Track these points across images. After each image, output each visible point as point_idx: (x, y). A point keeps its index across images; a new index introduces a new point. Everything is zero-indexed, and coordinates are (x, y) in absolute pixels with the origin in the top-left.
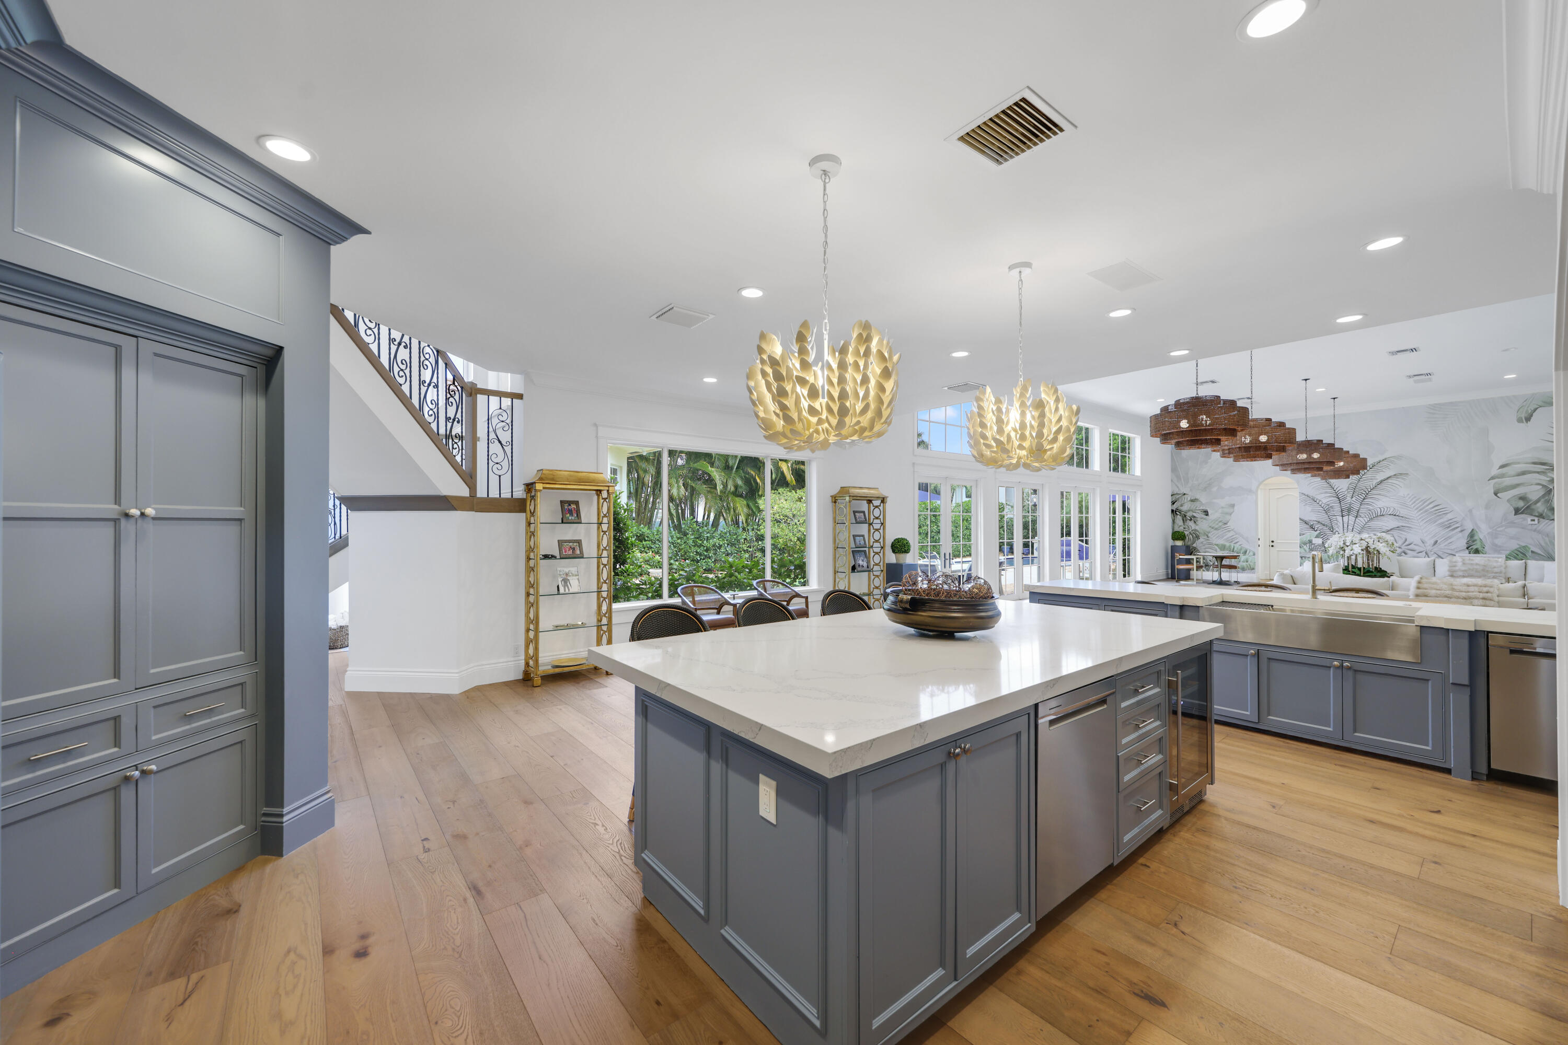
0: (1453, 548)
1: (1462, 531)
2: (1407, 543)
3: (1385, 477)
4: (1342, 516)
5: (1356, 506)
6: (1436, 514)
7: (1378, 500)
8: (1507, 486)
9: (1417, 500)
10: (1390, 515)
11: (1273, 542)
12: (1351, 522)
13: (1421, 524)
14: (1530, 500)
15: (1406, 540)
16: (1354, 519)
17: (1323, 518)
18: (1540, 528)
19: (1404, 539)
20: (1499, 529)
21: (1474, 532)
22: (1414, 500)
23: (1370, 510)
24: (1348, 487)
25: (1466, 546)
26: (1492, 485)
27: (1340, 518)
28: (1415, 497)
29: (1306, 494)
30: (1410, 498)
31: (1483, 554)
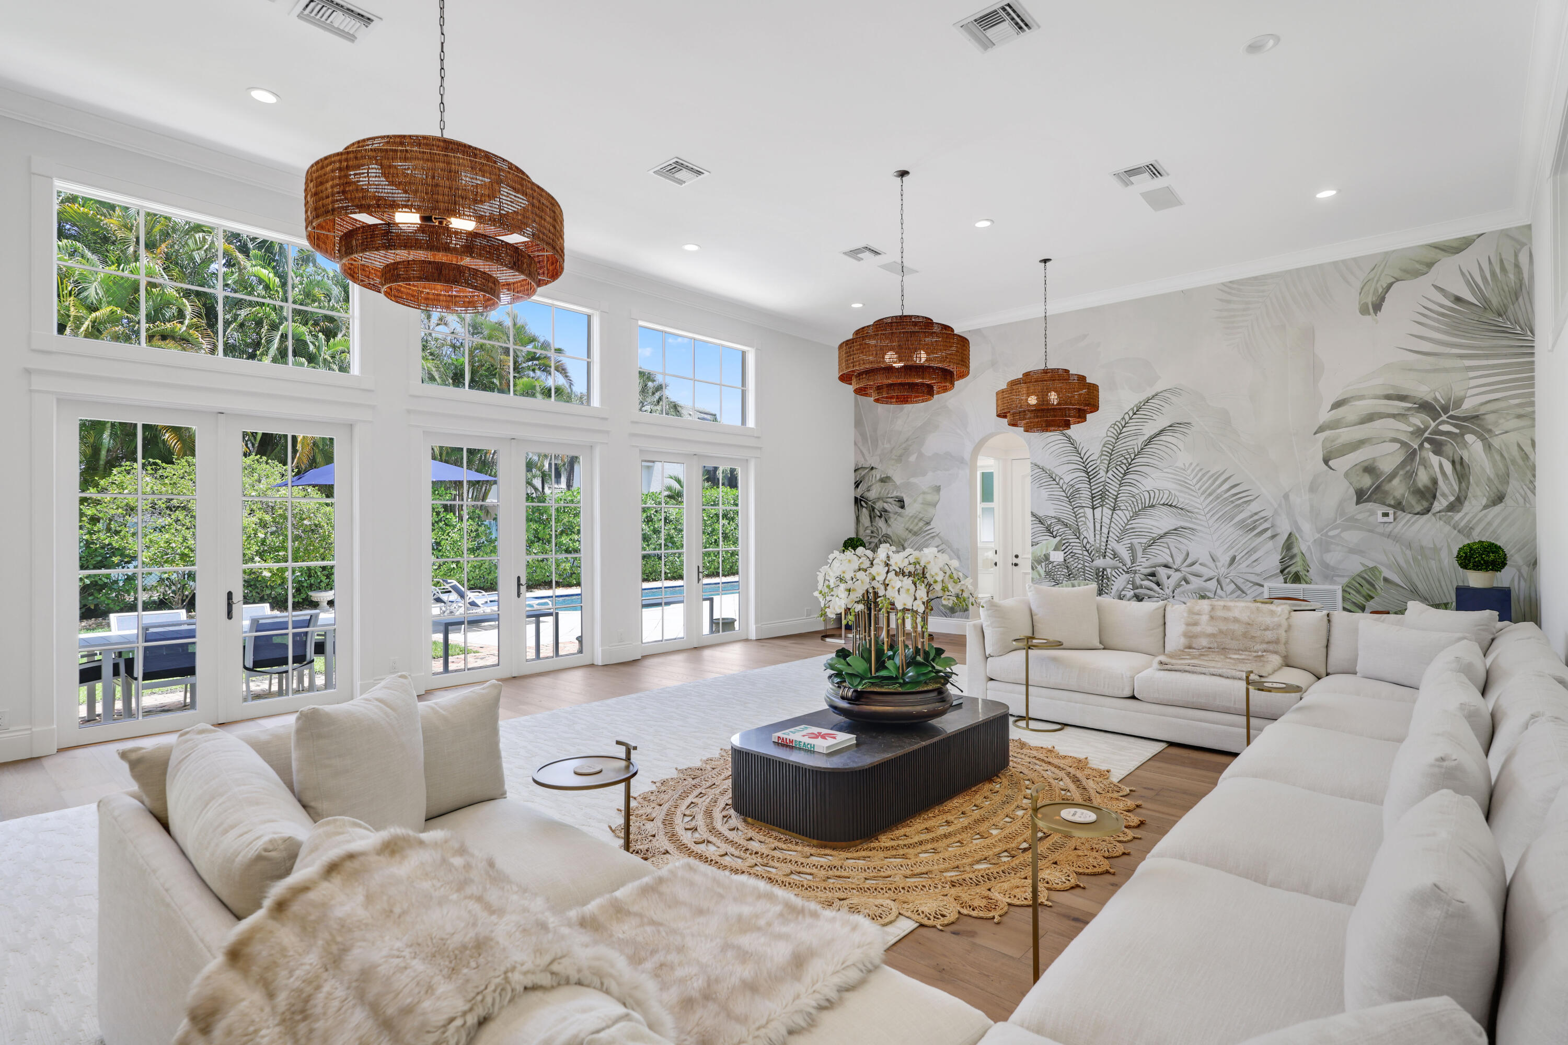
0: (1259, 572)
1: (1273, 537)
2: (1189, 561)
3: (1156, 431)
4: (1093, 508)
5: (1113, 489)
6: (1232, 502)
7: (1145, 475)
8: (1344, 446)
9: (1204, 475)
10: (1163, 504)
11: (1017, 556)
12: (1106, 520)
13: (1211, 522)
14: (1382, 473)
15: (1188, 554)
16: (1110, 512)
17: (1066, 513)
18: (1396, 530)
19: (1185, 553)
20: (1331, 533)
21: (1293, 538)
22: (1200, 475)
23: (1134, 496)
24: (1102, 451)
25: (1280, 567)
26: (1320, 444)
27: (1089, 512)
28: (1201, 470)
29: (1041, 465)
30: (1193, 470)
31: (1307, 583)
